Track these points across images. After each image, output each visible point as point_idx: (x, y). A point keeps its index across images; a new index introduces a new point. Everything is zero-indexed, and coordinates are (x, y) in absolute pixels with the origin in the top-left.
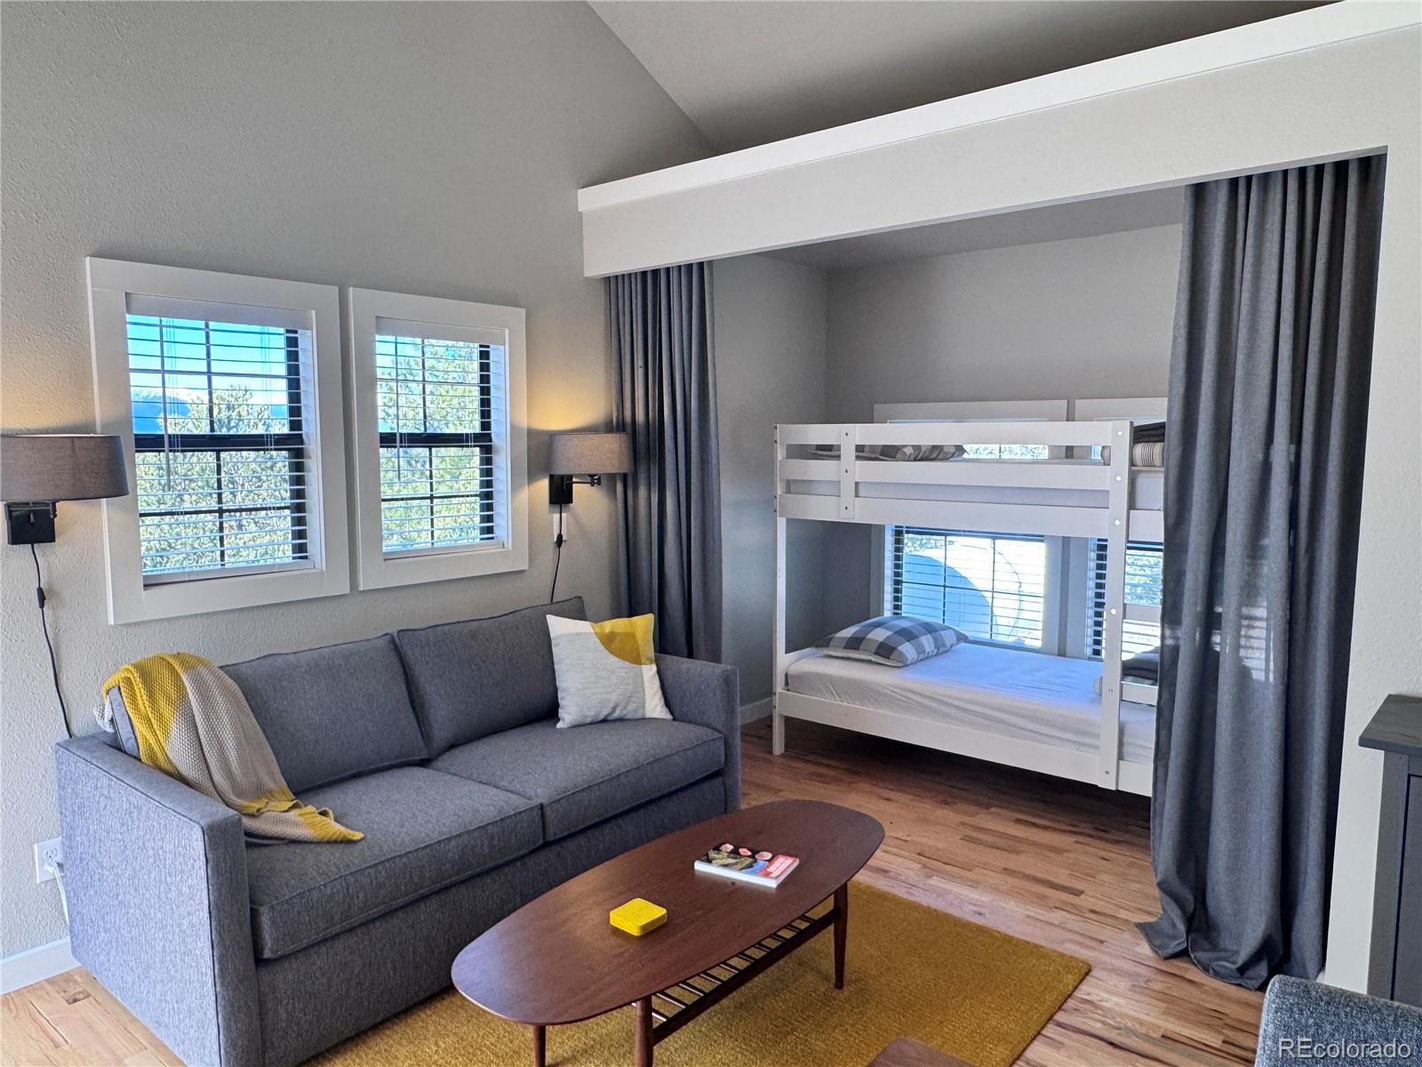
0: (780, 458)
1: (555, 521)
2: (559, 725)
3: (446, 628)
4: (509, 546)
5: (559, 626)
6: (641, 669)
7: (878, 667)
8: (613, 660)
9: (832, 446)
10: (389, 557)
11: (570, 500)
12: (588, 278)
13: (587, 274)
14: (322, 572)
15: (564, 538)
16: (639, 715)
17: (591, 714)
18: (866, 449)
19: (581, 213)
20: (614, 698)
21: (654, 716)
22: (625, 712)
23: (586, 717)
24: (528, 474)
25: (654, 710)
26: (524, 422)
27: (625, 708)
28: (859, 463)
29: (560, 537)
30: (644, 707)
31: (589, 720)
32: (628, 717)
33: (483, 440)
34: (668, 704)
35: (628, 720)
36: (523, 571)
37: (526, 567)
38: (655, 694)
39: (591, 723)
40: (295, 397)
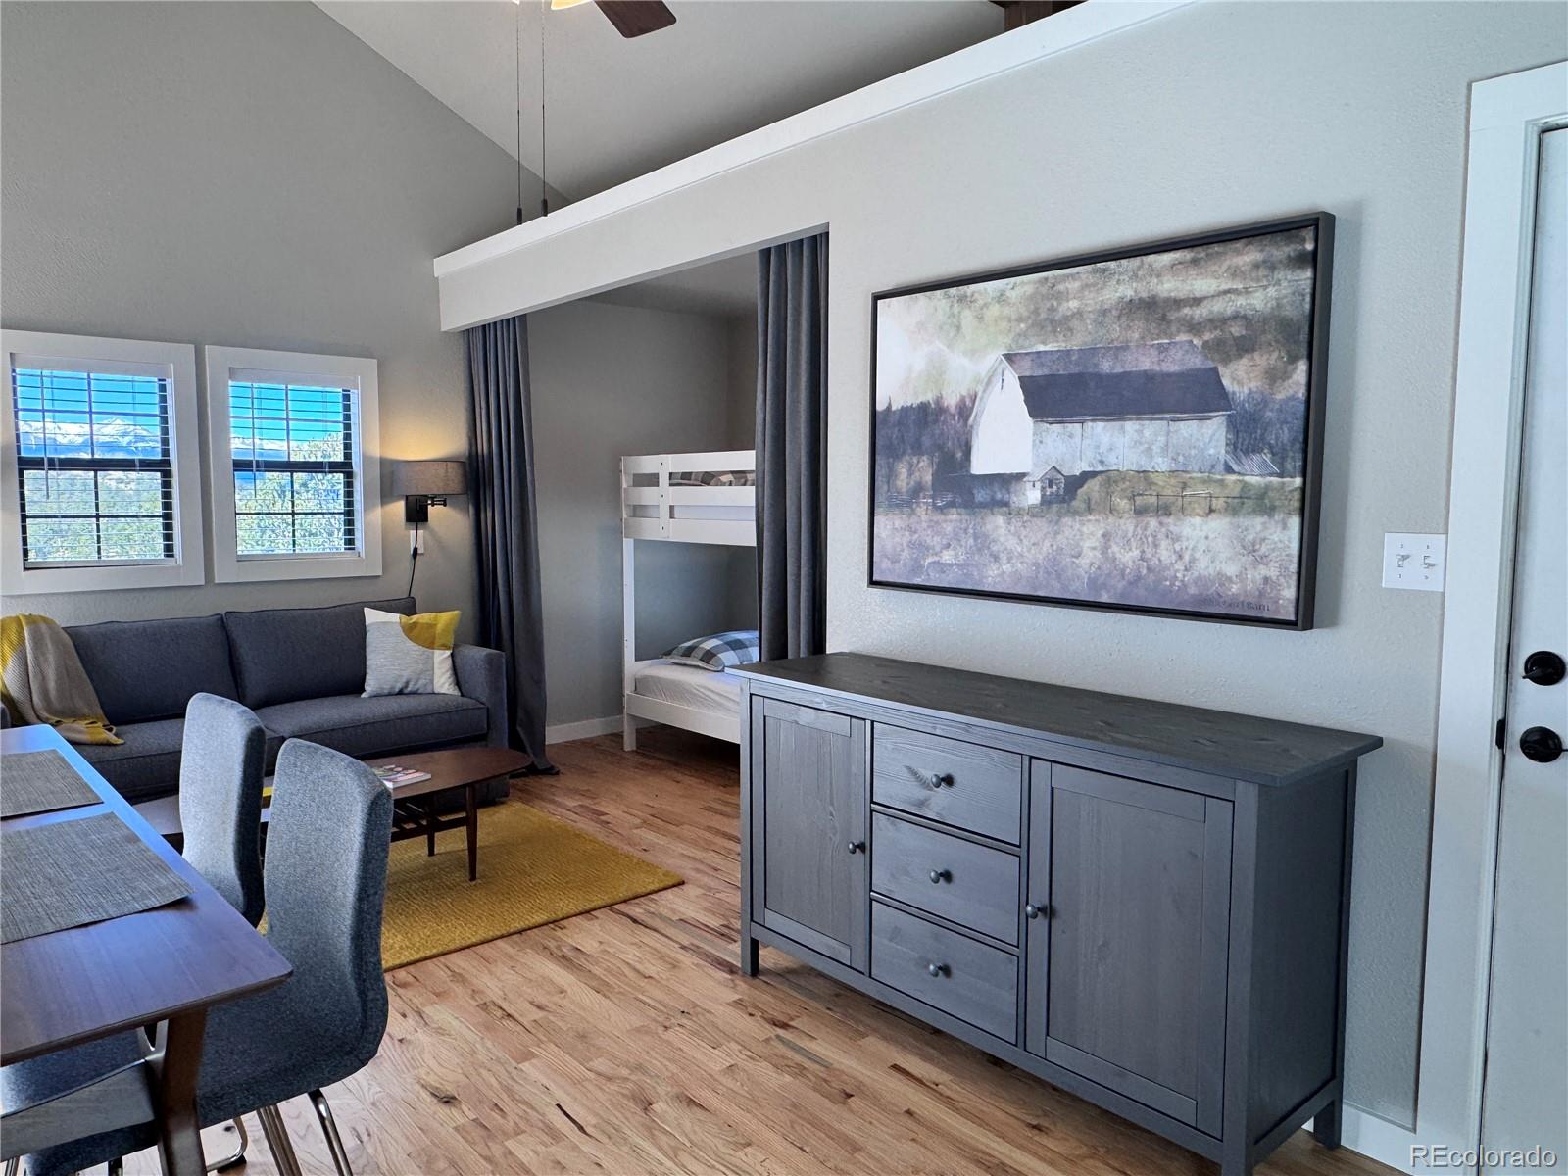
0: (625, 485)
1: (413, 536)
2: (363, 695)
3: (271, 613)
4: (363, 555)
5: (372, 616)
6: (433, 653)
7: (700, 672)
8: (410, 644)
9: (691, 473)
10: (241, 559)
11: (426, 519)
12: (445, 332)
13: (444, 329)
14: (180, 567)
15: (419, 551)
16: (429, 690)
17: (386, 689)
18: (693, 477)
19: (437, 278)
20: (406, 675)
21: (443, 692)
22: (416, 687)
23: (383, 689)
24: (382, 497)
25: (442, 686)
26: (376, 451)
27: (416, 683)
28: (672, 488)
29: (416, 550)
30: (432, 681)
31: (386, 691)
32: (420, 691)
33: (344, 467)
34: (458, 683)
35: (421, 694)
36: (379, 577)
37: (381, 574)
38: (444, 674)
39: (390, 694)
40: (165, 431)
